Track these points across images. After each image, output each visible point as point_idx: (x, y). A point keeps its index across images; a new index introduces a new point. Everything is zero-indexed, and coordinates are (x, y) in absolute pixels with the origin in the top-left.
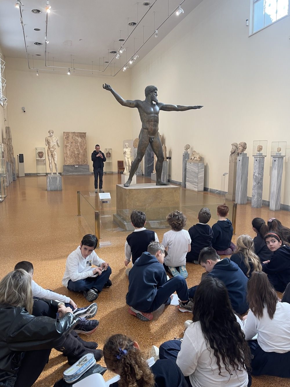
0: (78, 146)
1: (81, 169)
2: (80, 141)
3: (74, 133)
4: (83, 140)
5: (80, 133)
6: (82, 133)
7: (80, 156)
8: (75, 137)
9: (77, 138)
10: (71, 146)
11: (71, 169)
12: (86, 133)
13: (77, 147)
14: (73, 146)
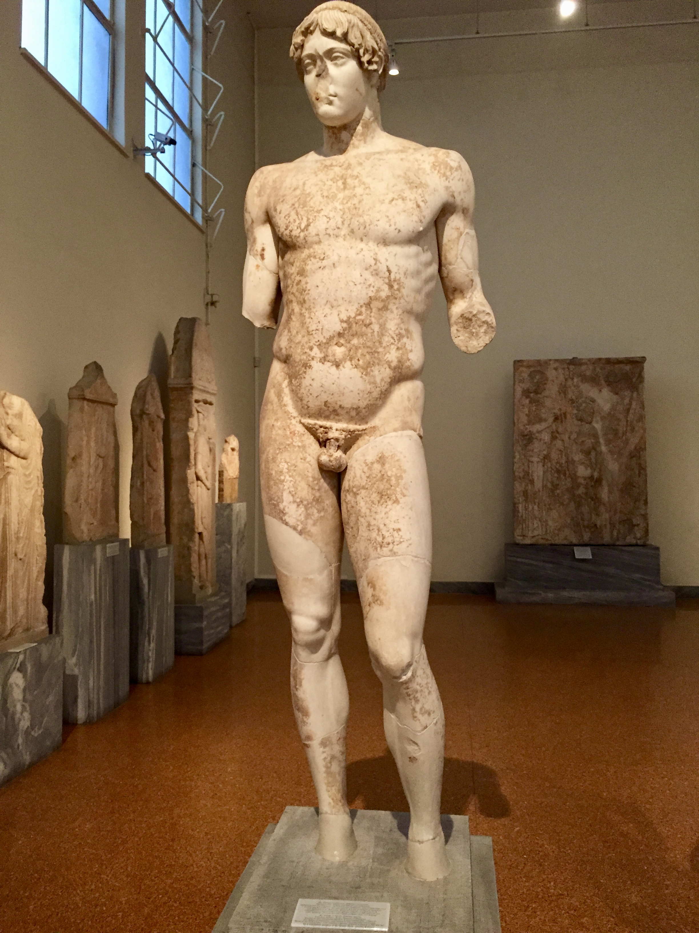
0: (595, 436)
1: (612, 570)
2: (607, 407)
3: (574, 362)
4: (627, 401)
5: (608, 361)
6: (619, 362)
7: (604, 494)
8: (577, 386)
9: (591, 392)
10: (554, 438)
11: (549, 570)
12: (644, 359)
13: (589, 442)
14: (566, 437)
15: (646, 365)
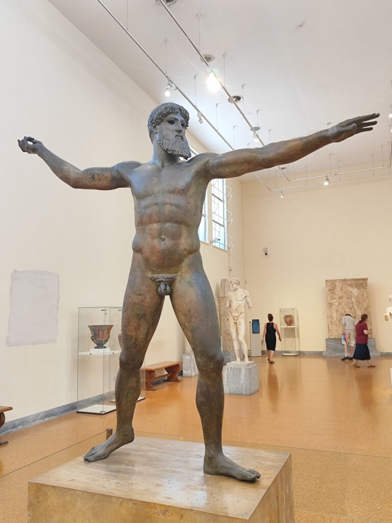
0: (353, 303)
2: (356, 294)
3: (345, 280)
5: (356, 280)
6: (359, 280)
9: (351, 289)
10: (339, 304)
12: (367, 279)
14: (343, 304)
15: (368, 280)
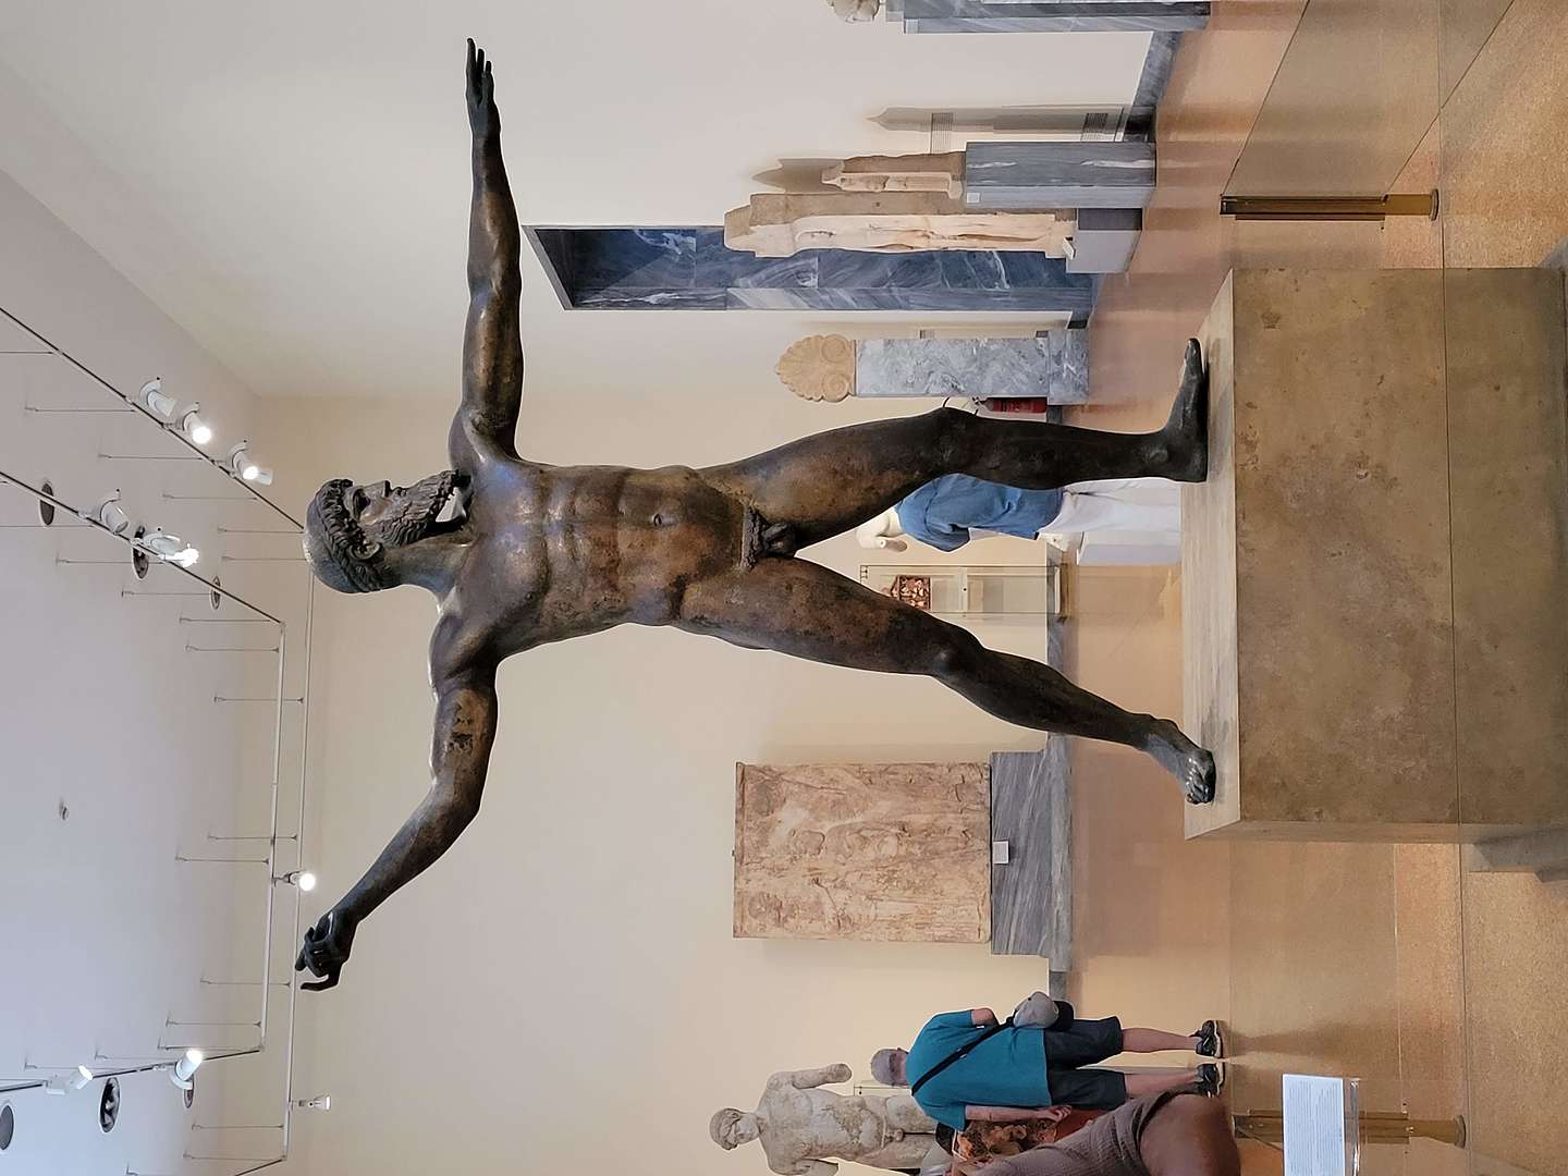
0: (840, 830)
2: (803, 814)
3: (739, 856)
4: (796, 789)
5: (740, 811)
6: (741, 798)
8: (773, 853)
9: (779, 835)
10: (843, 886)
11: (1026, 898)
12: (739, 765)
13: (851, 839)
14: (842, 869)
15: (746, 762)
